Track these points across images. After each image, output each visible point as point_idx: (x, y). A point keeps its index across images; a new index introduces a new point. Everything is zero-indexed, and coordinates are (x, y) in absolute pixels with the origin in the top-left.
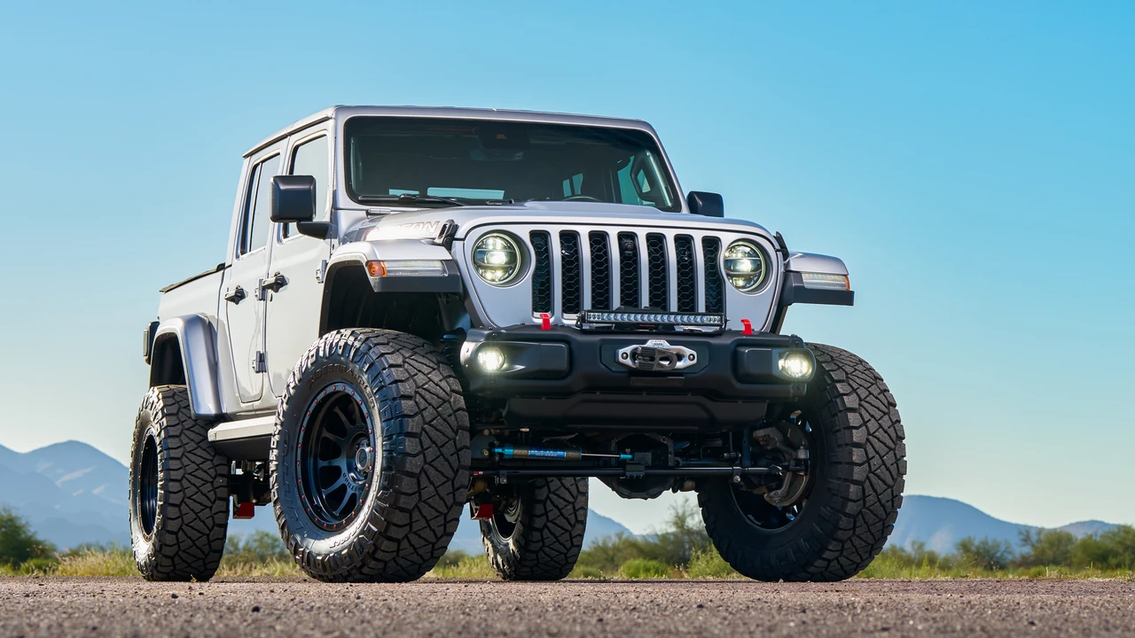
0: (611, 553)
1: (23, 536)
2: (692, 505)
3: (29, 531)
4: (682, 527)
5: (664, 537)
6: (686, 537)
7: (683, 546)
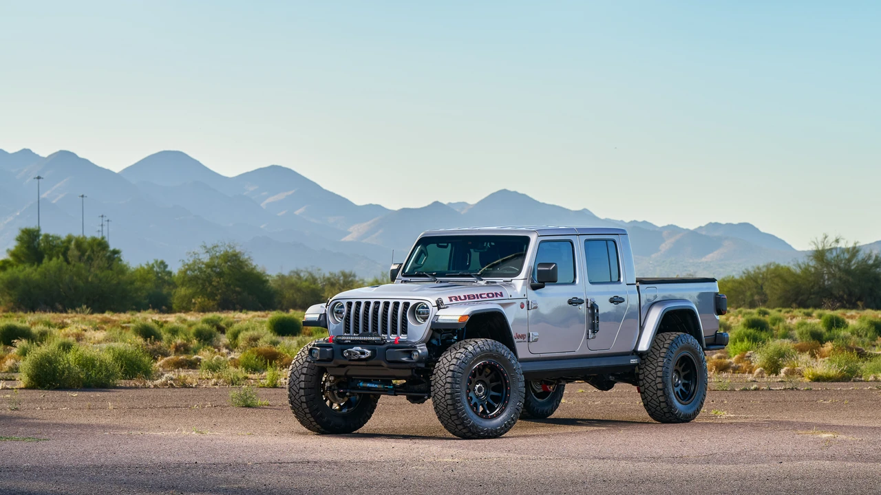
0: (760, 282)
1: (246, 269)
2: (831, 241)
3: (252, 265)
4: (822, 260)
5: (806, 270)
6: (825, 269)
7: (822, 277)
